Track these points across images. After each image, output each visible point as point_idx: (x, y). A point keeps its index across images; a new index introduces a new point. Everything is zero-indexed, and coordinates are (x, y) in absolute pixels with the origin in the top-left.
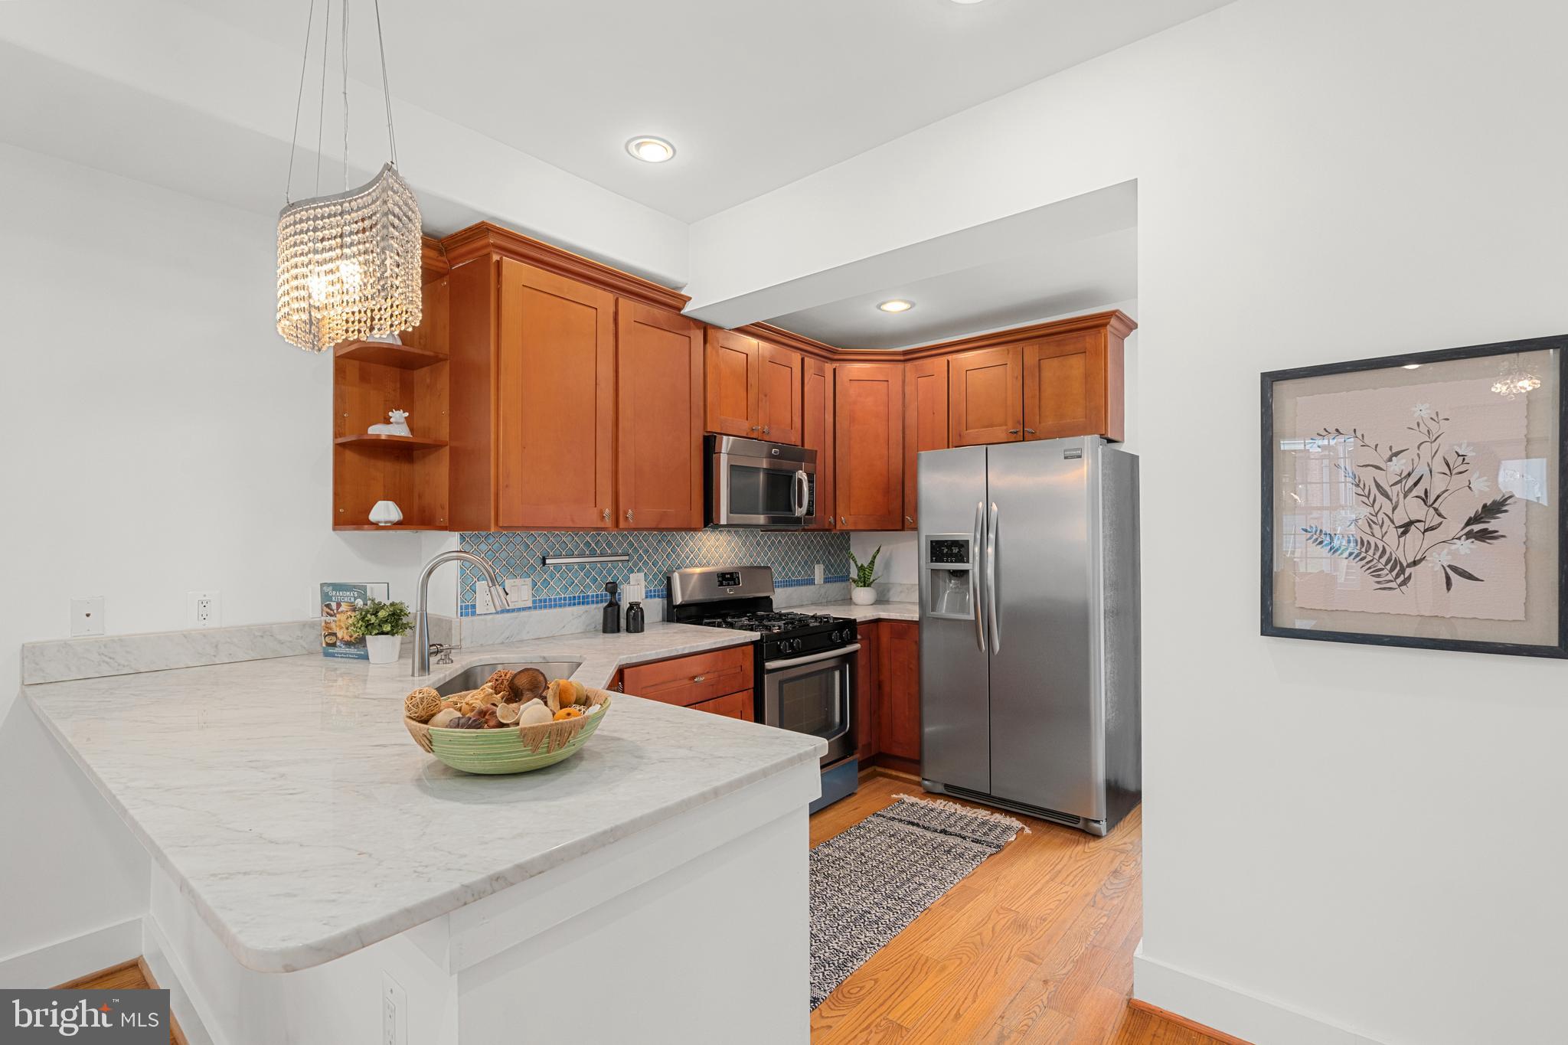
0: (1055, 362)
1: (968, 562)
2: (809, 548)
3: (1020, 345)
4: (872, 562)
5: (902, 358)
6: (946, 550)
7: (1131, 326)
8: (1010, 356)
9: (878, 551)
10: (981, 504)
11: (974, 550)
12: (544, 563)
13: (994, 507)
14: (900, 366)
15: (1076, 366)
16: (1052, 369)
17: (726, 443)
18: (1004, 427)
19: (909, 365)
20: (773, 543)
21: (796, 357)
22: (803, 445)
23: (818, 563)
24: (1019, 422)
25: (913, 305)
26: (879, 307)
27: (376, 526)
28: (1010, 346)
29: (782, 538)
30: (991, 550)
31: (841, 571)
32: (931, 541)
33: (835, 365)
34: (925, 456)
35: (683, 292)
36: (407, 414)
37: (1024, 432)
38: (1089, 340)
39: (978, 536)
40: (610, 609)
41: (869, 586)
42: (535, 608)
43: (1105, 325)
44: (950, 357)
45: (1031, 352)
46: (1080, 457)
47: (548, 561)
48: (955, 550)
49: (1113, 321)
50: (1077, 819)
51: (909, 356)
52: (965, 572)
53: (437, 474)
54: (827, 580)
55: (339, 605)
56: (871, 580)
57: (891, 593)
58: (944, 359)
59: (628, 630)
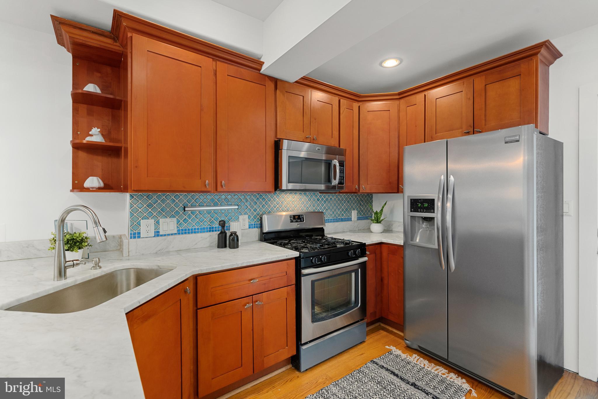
0: (497, 85)
1: (434, 212)
2: (348, 202)
3: (472, 78)
4: (382, 210)
5: (397, 97)
6: (420, 205)
7: (556, 55)
8: (465, 85)
9: (385, 204)
10: (442, 177)
11: (438, 204)
12: (185, 210)
13: (452, 178)
14: (397, 102)
15: (513, 85)
16: (494, 91)
17: (286, 144)
18: (461, 130)
19: (402, 101)
20: (327, 199)
21: (336, 99)
22: (339, 146)
23: (354, 209)
24: (470, 126)
25: (401, 61)
26: (381, 64)
27: (88, 190)
28: (465, 80)
29: (333, 197)
30: (449, 205)
31: (367, 214)
32: (411, 200)
33: (360, 104)
34: (408, 149)
35: (262, 60)
36: (99, 130)
37: (474, 128)
38: (523, 66)
39: (441, 196)
40: (220, 235)
41: (380, 222)
42: (179, 234)
43: (536, 54)
44: (426, 93)
45: (479, 82)
46: (518, 141)
47: (186, 209)
48: (426, 205)
49: (543, 51)
51: (403, 95)
52: (432, 219)
54: (359, 219)
56: (381, 219)
57: (394, 226)
58: (422, 95)
59: (230, 247)
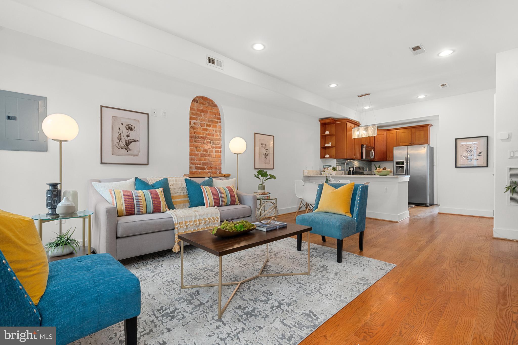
1: (404, 165)
2: (366, 164)
3: (411, 129)
5: (386, 130)
6: (399, 163)
7: (432, 125)
8: (408, 131)
10: (406, 156)
11: (405, 163)
13: (409, 156)
14: (386, 132)
15: (422, 133)
16: (417, 133)
17: (365, 146)
18: (408, 143)
19: (388, 132)
24: (411, 142)
28: (409, 129)
30: (408, 164)
32: (396, 162)
34: (395, 148)
35: (360, 123)
36: (331, 143)
37: (412, 144)
38: (425, 128)
39: (406, 161)
43: (427, 126)
44: (397, 131)
45: (413, 130)
46: (425, 148)
48: (401, 163)
49: (429, 125)
50: (423, 204)
51: (388, 130)
52: (403, 167)
53: (333, 151)
55: (326, 168)
58: (395, 131)
59: (352, 174)
